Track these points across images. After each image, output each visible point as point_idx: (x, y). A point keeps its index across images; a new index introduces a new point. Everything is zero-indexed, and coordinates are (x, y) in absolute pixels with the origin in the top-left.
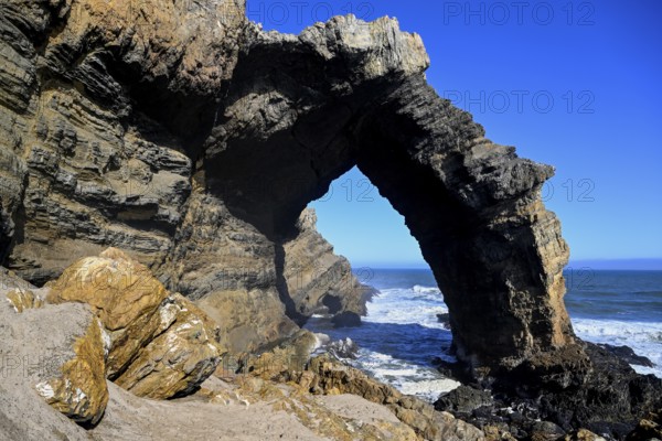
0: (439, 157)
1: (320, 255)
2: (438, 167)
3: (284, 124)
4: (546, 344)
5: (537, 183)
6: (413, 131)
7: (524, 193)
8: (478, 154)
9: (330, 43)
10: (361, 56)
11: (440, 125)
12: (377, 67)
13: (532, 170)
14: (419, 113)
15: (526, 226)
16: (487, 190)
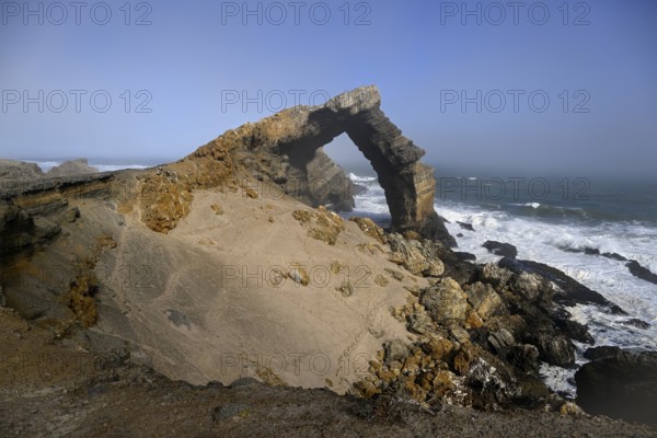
0: (382, 143)
1: (326, 169)
2: (381, 147)
3: (317, 133)
4: (414, 220)
5: (417, 159)
6: (371, 130)
7: (413, 162)
8: (396, 145)
9: (336, 107)
10: (349, 109)
11: (382, 129)
12: (356, 110)
13: (415, 154)
14: (374, 124)
15: (411, 175)
16: (399, 159)
